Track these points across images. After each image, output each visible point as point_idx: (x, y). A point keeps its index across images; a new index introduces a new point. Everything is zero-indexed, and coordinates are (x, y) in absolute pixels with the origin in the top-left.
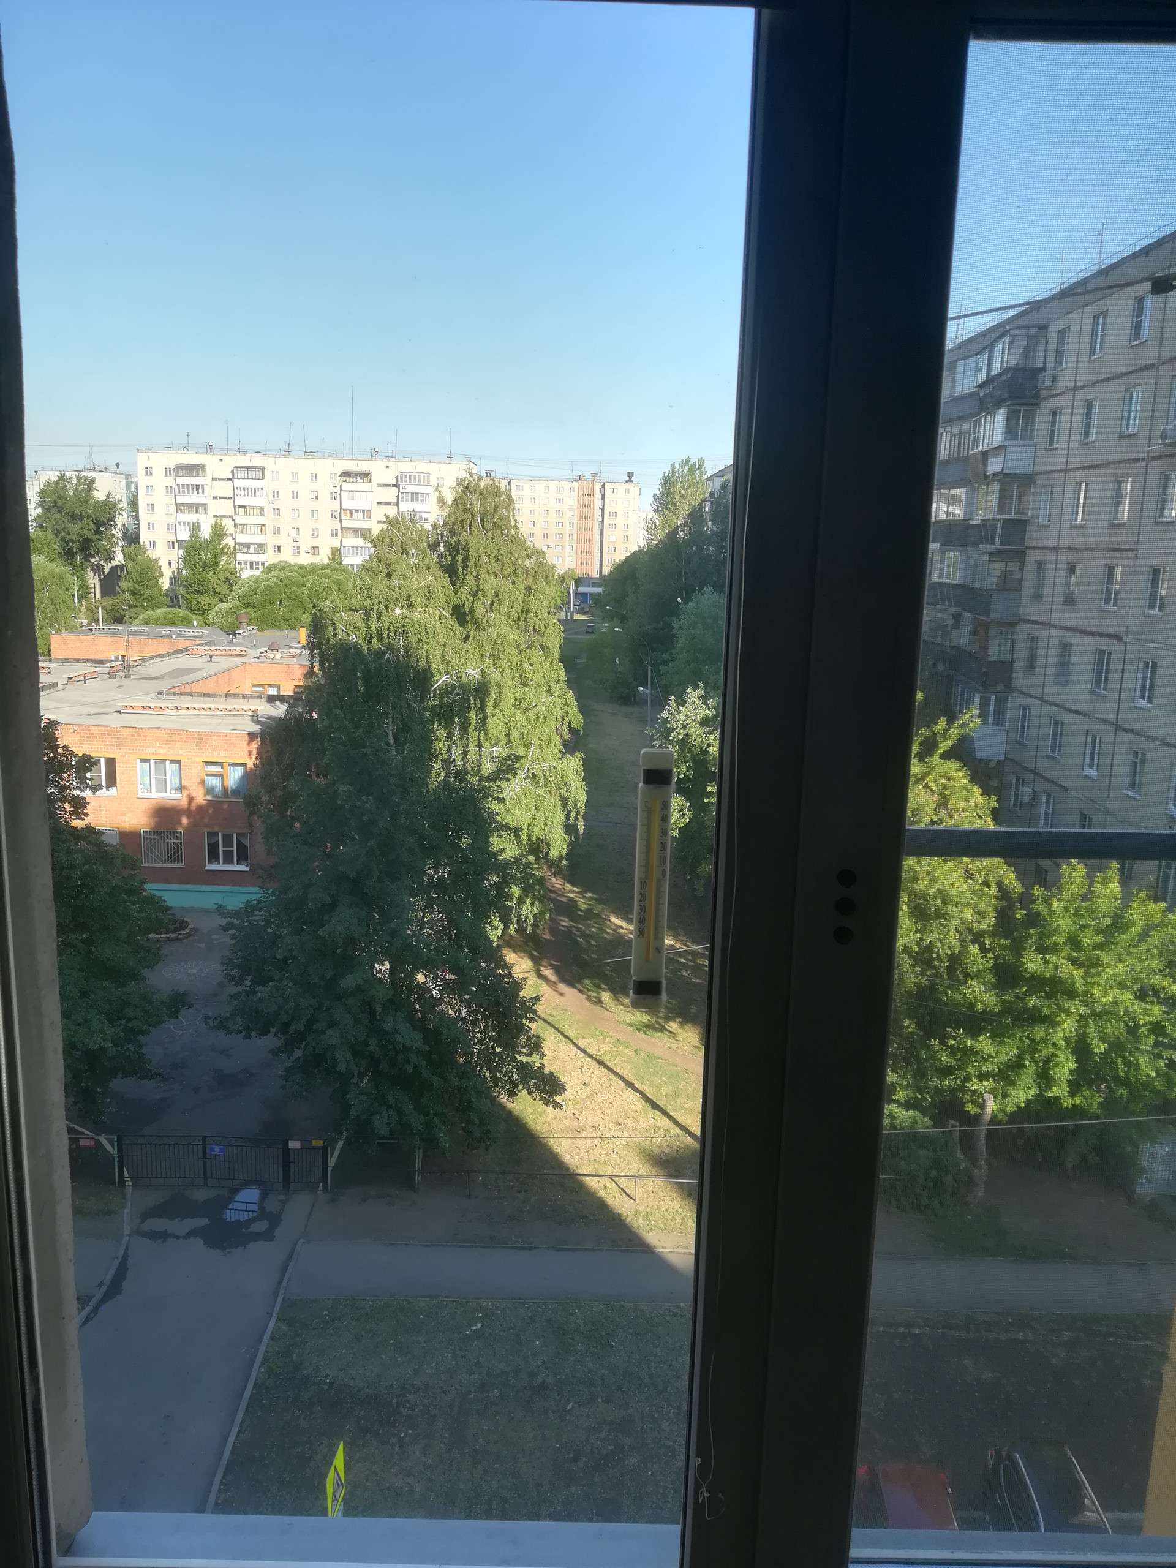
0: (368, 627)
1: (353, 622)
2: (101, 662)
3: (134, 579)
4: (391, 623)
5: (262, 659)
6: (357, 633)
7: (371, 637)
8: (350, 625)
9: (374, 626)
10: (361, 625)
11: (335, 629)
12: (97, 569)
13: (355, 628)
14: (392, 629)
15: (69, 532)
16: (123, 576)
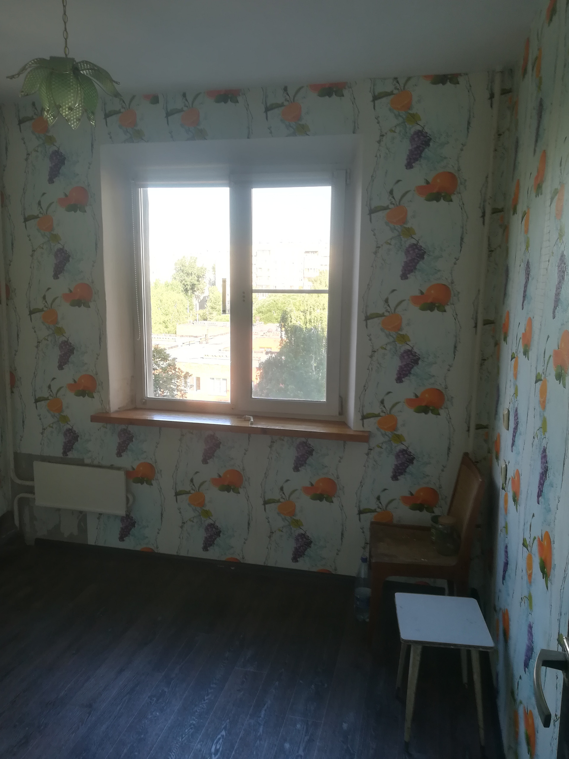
0: (305, 318)
1: (299, 316)
2: (196, 337)
3: (213, 301)
4: (315, 316)
5: (264, 336)
6: (301, 320)
7: (307, 323)
8: (298, 317)
9: (308, 317)
10: (303, 318)
11: (291, 319)
12: (198, 297)
13: (300, 318)
14: (316, 319)
15: (186, 281)
16: (208, 300)
